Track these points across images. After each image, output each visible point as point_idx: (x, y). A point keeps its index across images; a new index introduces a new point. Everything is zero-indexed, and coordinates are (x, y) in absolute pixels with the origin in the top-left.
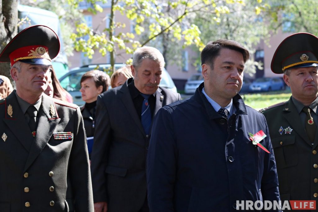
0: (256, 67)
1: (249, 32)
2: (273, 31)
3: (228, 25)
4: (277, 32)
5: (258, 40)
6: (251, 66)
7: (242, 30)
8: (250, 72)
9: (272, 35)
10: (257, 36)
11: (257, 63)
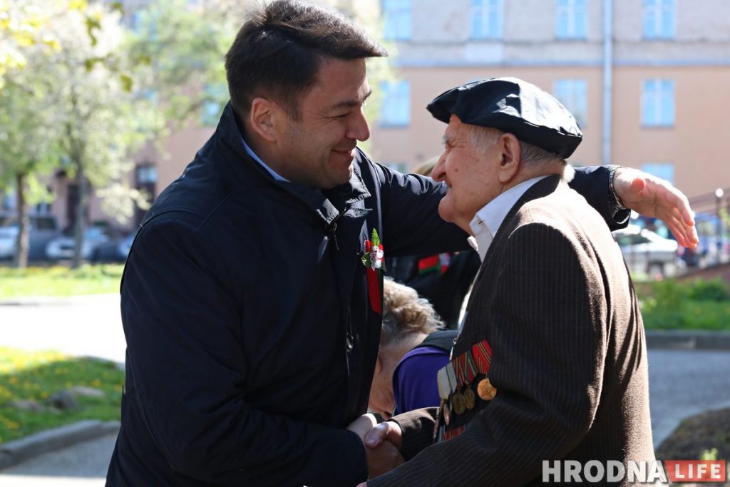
0: (135, 202)
1: (121, 122)
2: (176, 123)
3: (74, 102)
4: (186, 124)
5: (141, 139)
6: (122, 199)
7: (105, 114)
8: (119, 212)
9: (173, 131)
10: (140, 130)
11: (135, 194)
